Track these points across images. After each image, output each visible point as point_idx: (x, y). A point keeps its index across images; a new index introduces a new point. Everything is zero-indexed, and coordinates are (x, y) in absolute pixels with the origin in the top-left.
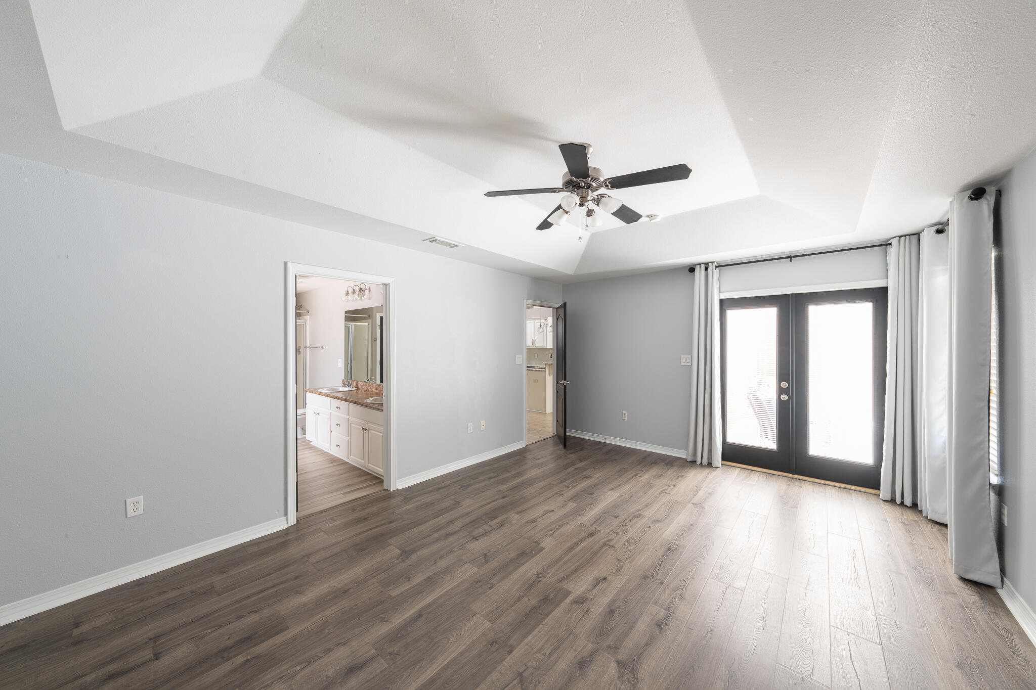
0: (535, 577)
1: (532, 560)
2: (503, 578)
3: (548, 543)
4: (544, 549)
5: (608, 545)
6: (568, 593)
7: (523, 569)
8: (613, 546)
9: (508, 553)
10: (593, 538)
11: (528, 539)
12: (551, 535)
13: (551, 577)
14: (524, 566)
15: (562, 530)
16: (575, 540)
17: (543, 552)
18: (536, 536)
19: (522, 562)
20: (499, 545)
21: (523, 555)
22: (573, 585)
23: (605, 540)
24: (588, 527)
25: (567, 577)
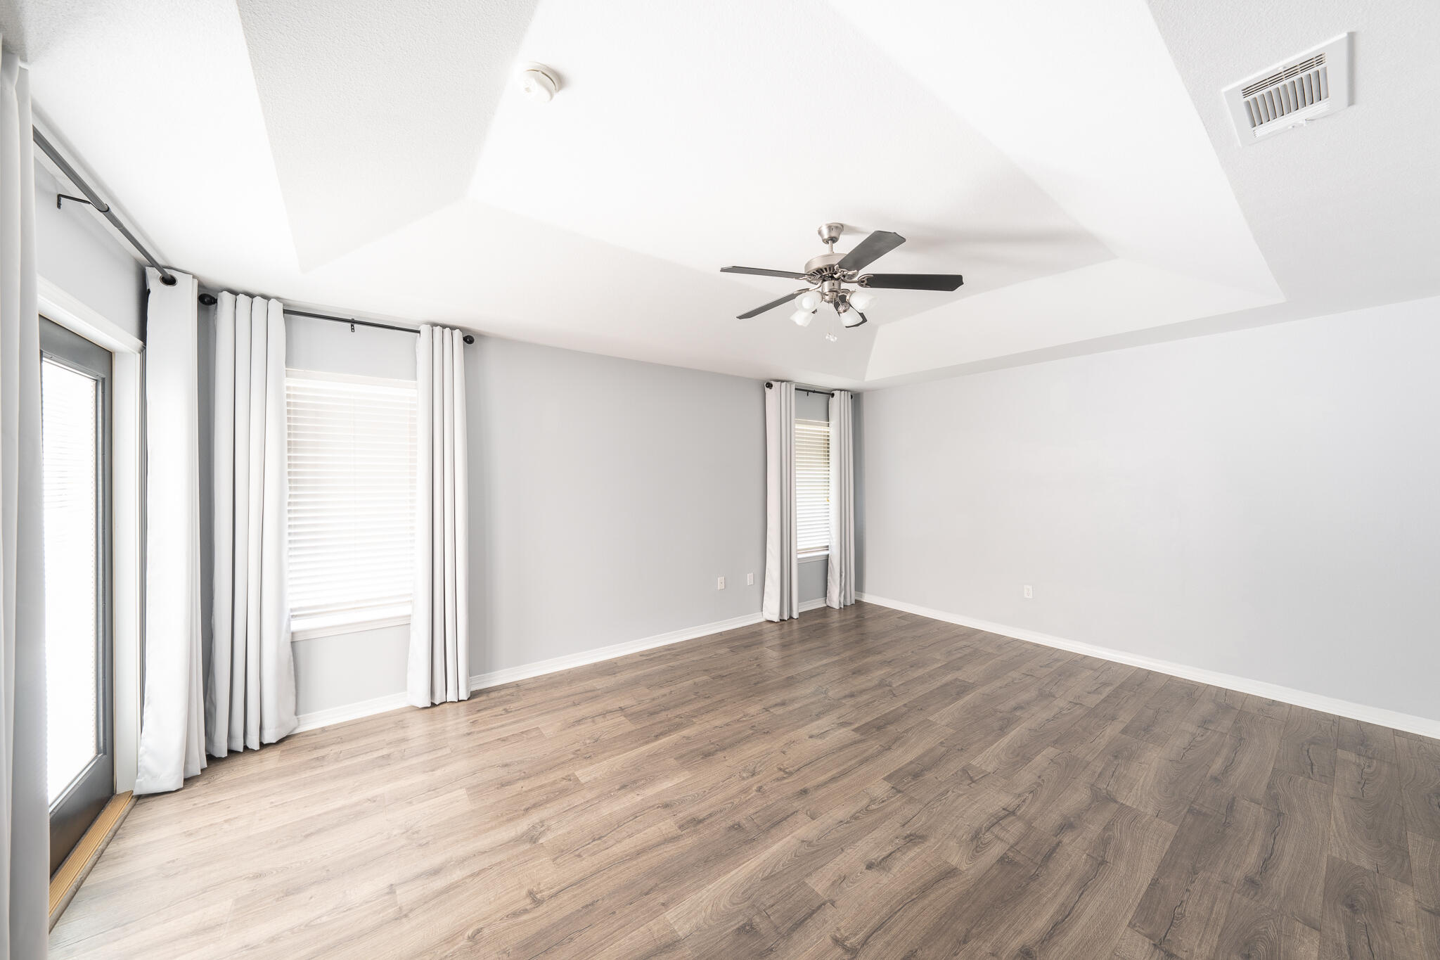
0: (894, 747)
1: (900, 766)
2: (932, 750)
3: (880, 788)
4: (884, 779)
5: (787, 773)
6: (856, 730)
7: (910, 757)
8: (780, 769)
9: (940, 779)
10: (804, 786)
11: (912, 798)
12: (873, 801)
13: (873, 745)
14: (910, 760)
15: (851, 809)
16: (833, 786)
17: (886, 775)
18: (899, 804)
19: (914, 765)
20: (961, 795)
21: (916, 773)
22: (849, 735)
23: (786, 781)
24: (804, 808)
25: (855, 743)
